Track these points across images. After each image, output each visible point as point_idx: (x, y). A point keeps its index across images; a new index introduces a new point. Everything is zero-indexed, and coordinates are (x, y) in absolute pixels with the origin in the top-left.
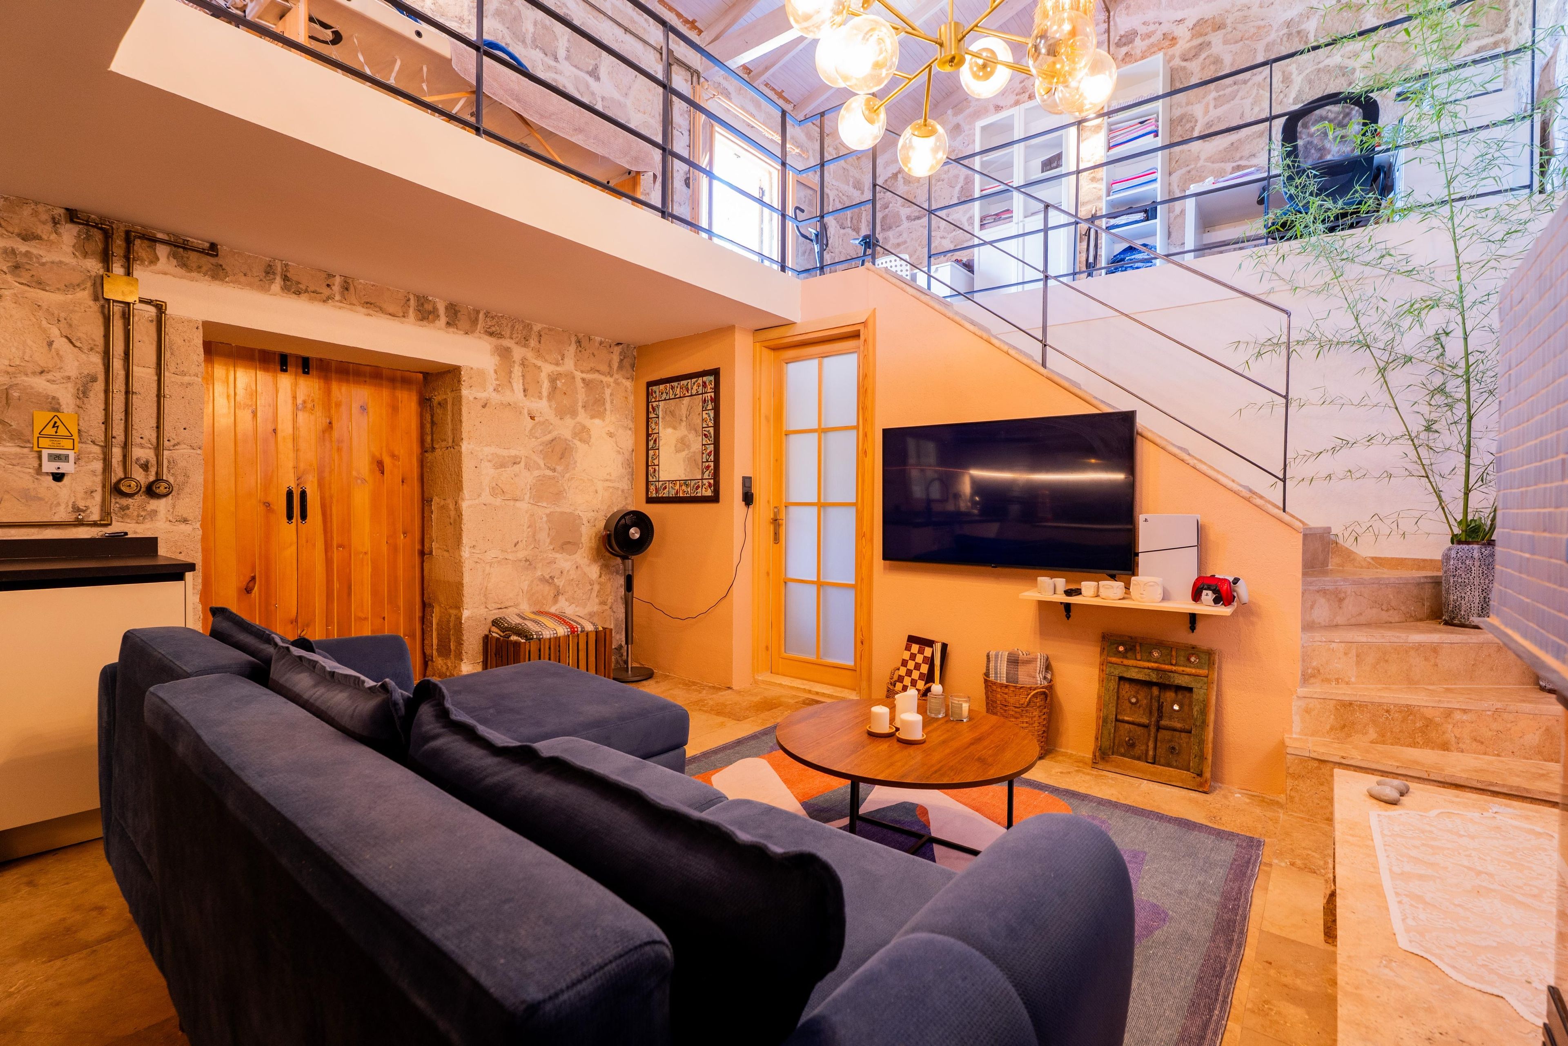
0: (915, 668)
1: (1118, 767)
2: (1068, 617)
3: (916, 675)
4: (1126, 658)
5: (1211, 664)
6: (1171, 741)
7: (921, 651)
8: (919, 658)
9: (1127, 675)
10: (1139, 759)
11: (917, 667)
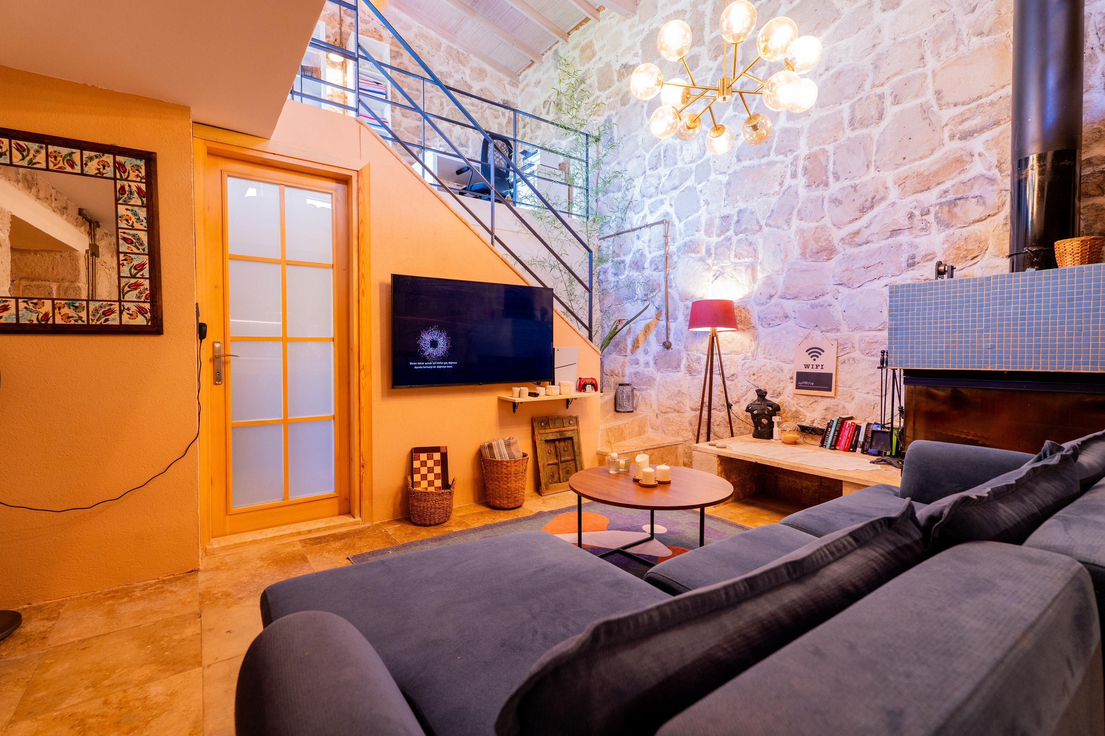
0: (429, 472)
1: (553, 490)
2: (514, 411)
3: (431, 477)
4: (545, 429)
5: (577, 423)
6: (566, 467)
7: (430, 458)
8: (430, 463)
9: (548, 438)
10: (557, 482)
11: (430, 470)
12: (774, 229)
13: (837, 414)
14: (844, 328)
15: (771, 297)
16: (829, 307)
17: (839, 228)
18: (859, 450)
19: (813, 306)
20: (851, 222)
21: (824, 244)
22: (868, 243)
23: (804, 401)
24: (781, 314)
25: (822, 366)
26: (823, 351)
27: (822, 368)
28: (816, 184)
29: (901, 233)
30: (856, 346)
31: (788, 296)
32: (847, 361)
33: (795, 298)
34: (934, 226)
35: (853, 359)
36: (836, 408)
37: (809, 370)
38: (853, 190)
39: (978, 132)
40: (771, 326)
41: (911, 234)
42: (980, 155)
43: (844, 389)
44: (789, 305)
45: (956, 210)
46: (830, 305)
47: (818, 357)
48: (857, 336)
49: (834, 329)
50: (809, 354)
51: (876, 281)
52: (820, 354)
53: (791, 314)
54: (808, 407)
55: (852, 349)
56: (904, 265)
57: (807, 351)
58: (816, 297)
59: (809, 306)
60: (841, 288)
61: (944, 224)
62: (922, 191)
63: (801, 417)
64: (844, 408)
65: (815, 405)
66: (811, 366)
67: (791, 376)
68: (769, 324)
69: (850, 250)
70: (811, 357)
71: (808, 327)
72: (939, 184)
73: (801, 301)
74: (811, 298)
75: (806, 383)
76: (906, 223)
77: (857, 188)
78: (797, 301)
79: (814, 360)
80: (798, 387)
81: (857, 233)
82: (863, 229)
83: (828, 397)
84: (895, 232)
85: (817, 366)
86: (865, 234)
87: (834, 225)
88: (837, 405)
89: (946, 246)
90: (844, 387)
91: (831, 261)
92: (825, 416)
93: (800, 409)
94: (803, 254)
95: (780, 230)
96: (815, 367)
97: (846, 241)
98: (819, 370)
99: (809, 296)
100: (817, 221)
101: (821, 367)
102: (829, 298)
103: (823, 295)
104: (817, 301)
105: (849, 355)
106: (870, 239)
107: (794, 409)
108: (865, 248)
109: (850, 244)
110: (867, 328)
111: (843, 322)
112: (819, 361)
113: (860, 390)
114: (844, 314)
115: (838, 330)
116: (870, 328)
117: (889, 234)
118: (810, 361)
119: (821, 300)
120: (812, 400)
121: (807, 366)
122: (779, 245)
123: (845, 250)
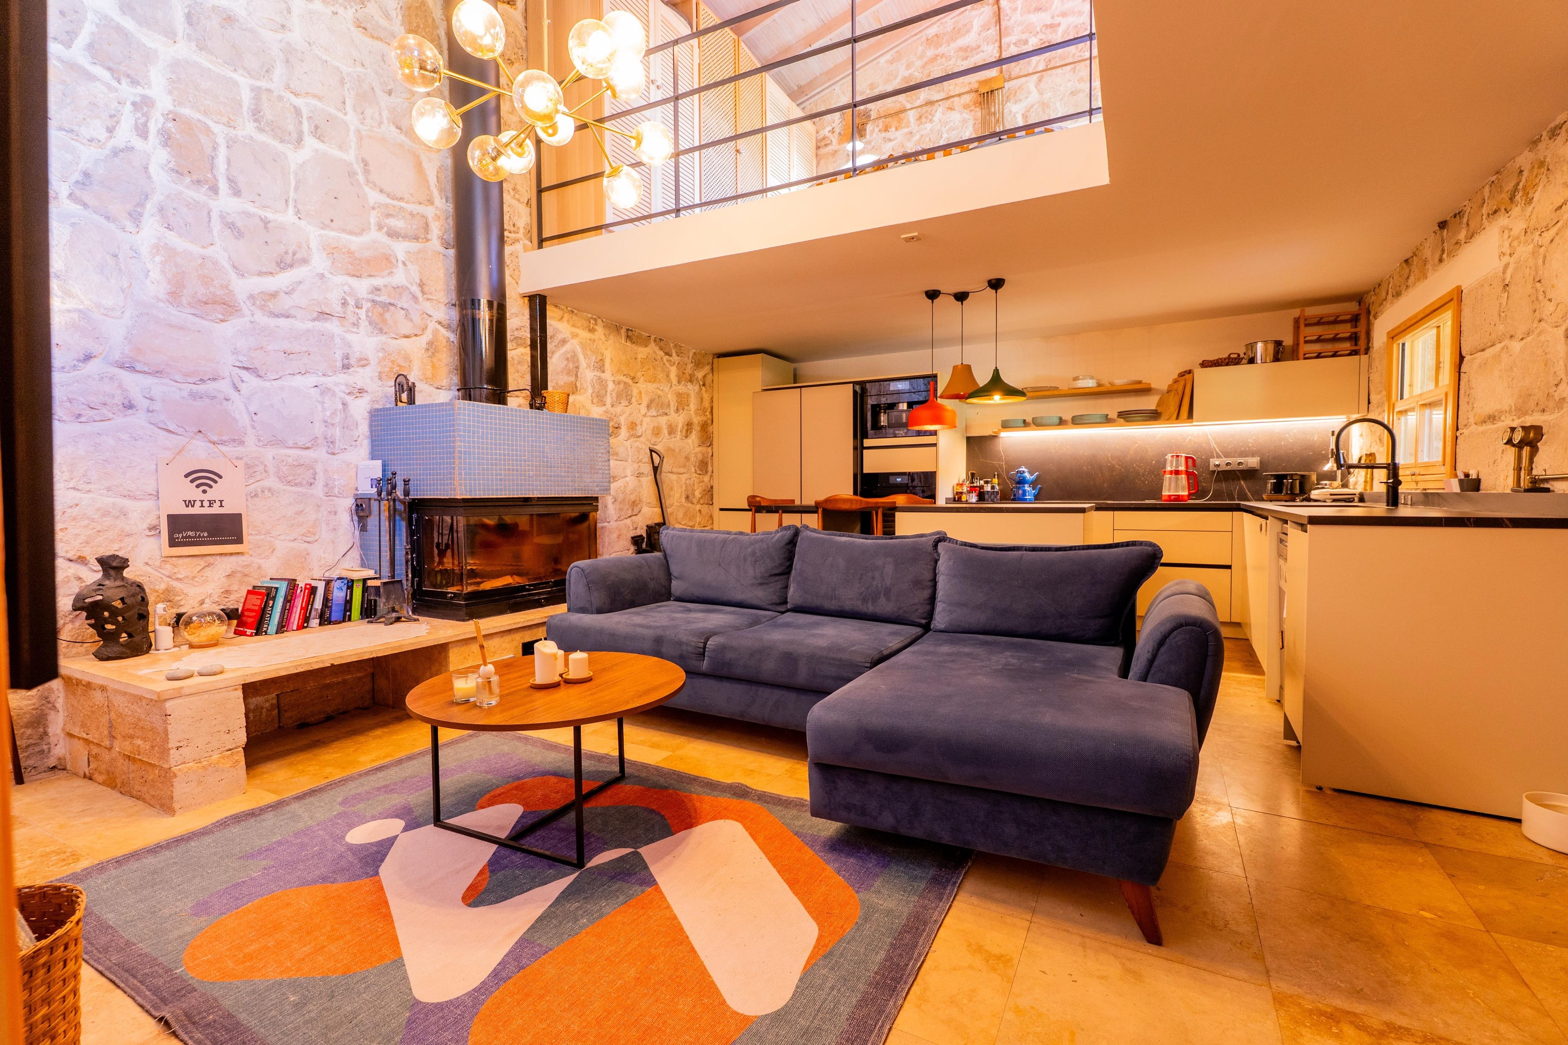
12: (95, 216)
13: (247, 579)
14: (250, 439)
15: (88, 358)
16: (225, 402)
17: (243, 275)
18: (315, 622)
19: (193, 396)
20: (260, 274)
21: (219, 292)
22: (288, 317)
23: (185, 568)
24: (118, 400)
25: (221, 501)
26: (220, 477)
27: (221, 506)
28: (195, 177)
29: (328, 319)
30: (272, 470)
31: (139, 367)
32: (260, 493)
33: (157, 373)
34: (364, 323)
35: (270, 490)
36: (246, 571)
37: (196, 510)
38: (261, 224)
39: (403, 237)
40: (83, 419)
41: (342, 325)
42: (404, 264)
43: (257, 537)
44: (135, 384)
45: (387, 316)
46: (227, 400)
47: (211, 487)
48: (270, 454)
49: (234, 440)
50: (192, 481)
51: (299, 377)
52: (216, 482)
53: (142, 403)
54: (194, 577)
55: (264, 474)
56: (339, 364)
57: (186, 476)
58: (201, 380)
59: (185, 394)
60: (245, 374)
61: (379, 327)
62: (353, 276)
63: (178, 598)
64: (259, 567)
65: (208, 572)
66: (198, 504)
67: (155, 522)
68: (80, 415)
69: (262, 319)
70: (198, 486)
71: (181, 431)
72: (370, 276)
73: (166, 381)
74: (191, 380)
75: (190, 533)
76: (337, 309)
77: (269, 225)
78: (156, 380)
79: (204, 492)
80: (173, 543)
81: (274, 295)
82: (282, 294)
83: (231, 554)
84: (324, 315)
85: (211, 503)
86: (285, 303)
87: (234, 267)
88: (248, 566)
89: (381, 355)
90: (256, 535)
91: (224, 324)
92: (229, 586)
93: (176, 584)
94: (174, 296)
95: (112, 226)
96: (206, 504)
97: (258, 303)
98: (216, 510)
99: (186, 375)
100: (203, 247)
101: (218, 503)
102: (224, 386)
103: (214, 379)
104: (202, 388)
105: (260, 483)
106: (293, 312)
107: (163, 586)
108: (282, 322)
109: (262, 308)
110: (290, 444)
111: (250, 431)
112: (211, 494)
113: (282, 537)
114: (255, 417)
115: (242, 443)
116: (296, 444)
117: (315, 315)
118: (195, 494)
119: (210, 386)
120: (202, 562)
121: (190, 503)
122: (116, 256)
123: (253, 315)
